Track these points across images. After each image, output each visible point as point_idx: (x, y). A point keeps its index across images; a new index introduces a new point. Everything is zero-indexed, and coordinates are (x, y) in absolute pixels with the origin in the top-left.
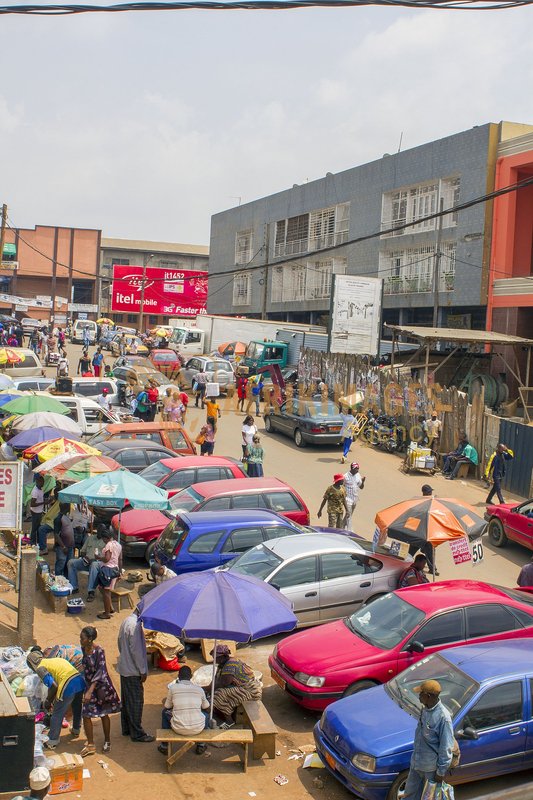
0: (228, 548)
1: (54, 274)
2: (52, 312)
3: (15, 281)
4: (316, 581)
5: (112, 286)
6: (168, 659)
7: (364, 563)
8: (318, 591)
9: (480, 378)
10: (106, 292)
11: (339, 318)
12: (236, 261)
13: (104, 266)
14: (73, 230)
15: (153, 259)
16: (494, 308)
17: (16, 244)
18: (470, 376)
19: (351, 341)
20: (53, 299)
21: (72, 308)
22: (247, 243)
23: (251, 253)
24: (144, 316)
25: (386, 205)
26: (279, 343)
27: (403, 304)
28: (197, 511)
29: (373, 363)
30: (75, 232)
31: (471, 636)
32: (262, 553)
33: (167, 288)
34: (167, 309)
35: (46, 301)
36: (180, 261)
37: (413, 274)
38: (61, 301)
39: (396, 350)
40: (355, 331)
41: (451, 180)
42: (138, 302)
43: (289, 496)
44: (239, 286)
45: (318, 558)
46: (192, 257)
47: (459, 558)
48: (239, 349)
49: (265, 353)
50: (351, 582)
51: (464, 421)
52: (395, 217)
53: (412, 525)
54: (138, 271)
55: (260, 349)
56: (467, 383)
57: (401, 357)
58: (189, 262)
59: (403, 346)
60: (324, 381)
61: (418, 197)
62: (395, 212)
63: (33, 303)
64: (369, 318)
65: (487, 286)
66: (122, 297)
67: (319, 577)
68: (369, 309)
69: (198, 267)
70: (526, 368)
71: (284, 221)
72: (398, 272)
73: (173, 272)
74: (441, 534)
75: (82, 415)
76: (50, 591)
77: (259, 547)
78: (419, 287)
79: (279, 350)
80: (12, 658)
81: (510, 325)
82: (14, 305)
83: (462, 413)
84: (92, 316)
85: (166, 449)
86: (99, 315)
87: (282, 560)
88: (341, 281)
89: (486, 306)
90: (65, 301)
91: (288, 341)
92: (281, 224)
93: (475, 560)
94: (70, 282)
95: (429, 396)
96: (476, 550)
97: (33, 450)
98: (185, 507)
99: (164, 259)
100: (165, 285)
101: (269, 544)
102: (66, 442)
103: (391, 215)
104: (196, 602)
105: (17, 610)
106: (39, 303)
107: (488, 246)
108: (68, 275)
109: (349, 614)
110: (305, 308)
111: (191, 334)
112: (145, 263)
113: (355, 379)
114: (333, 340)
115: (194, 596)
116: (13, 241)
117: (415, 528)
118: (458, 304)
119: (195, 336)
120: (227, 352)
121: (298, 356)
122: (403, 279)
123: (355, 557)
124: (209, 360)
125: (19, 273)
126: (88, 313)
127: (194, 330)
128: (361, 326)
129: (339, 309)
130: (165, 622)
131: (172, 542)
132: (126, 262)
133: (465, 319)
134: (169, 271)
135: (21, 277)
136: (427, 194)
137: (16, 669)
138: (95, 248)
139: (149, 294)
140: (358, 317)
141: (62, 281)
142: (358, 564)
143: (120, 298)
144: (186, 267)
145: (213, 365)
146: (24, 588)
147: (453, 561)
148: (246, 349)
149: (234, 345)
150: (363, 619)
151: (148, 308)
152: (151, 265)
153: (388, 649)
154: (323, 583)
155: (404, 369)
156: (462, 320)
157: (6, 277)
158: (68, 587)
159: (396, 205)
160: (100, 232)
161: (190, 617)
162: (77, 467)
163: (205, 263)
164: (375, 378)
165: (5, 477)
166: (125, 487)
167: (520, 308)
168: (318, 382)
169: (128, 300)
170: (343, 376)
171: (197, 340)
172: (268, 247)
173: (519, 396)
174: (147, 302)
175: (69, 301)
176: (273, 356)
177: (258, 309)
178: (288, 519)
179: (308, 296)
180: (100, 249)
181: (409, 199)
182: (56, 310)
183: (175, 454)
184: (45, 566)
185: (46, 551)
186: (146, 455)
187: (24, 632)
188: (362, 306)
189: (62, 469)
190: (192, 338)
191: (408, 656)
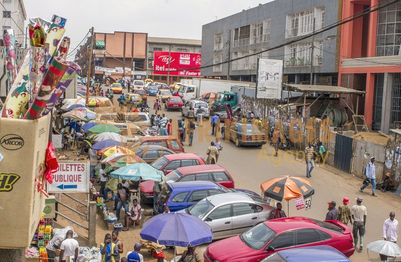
0: (191, 199)
1: (124, 56)
2: (124, 75)
3: (105, 60)
4: (230, 216)
5: (153, 62)
6: (158, 253)
7: (255, 208)
8: (231, 221)
9: (333, 110)
10: (150, 65)
11: (261, 80)
12: (215, 49)
13: (149, 52)
14: (133, 33)
15: (174, 48)
16: (342, 74)
17: (105, 41)
18: (327, 109)
19: (267, 92)
20: (124, 69)
21: (134, 73)
22: (220, 40)
23: (222, 45)
24: (170, 77)
25: (288, 21)
26: (232, 93)
27: (297, 72)
28: (178, 181)
29: (279, 103)
30: (135, 34)
31: (299, 244)
32: (205, 202)
33: (181, 62)
34: (182, 73)
35: (120, 70)
36: (188, 48)
37: (302, 56)
38: (128, 69)
39: (290, 97)
40: (269, 87)
41: (320, 8)
42: (167, 69)
43: (224, 173)
44: (216, 61)
45: (232, 205)
46: (194, 46)
47: (299, 207)
48: (212, 96)
49: (224, 98)
50: (248, 217)
51: (319, 134)
52: (293, 27)
53: (277, 190)
54: (166, 54)
55: (223, 96)
56: (326, 113)
57: (293, 100)
58: (193, 49)
59: (294, 94)
60: (253, 113)
61: (304, 16)
62: (293, 24)
63: (114, 71)
64: (277, 80)
65: (338, 62)
66: (158, 67)
67: (232, 214)
68: (277, 76)
69: (197, 51)
70: (356, 106)
71: (238, 29)
72: (294, 55)
73: (184, 54)
74: (291, 195)
75: (130, 132)
76: (107, 220)
77: (205, 199)
78: (305, 63)
79: (232, 97)
80: (84, 252)
81: (350, 83)
82: (104, 72)
83: (318, 130)
84: (144, 77)
85: (168, 150)
86: (147, 77)
87: (214, 206)
88: (262, 62)
89: (338, 73)
90: (130, 70)
91: (236, 91)
92: (237, 30)
93: (307, 208)
94: (132, 60)
95: (302, 122)
96: (308, 202)
97: (102, 152)
98: (173, 179)
99: (180, 48)
100: (180, 61)
101: (209, 198)
102: (117, 148)
103: (291, 26)
104: (164, 227)
105: (88, 229)
106: (117, 71)
107: (339, 42)
108: (131, 57)
109: (242, 233)
110: (248, 74)
111: (190, 88)
112: (170, 50)
113: (268, 112)
114: (258, 92)
115: (164, 224)
116: (103, 39)
117: (278, 192)
118: (324, 72)
119: (192, 89)
120: (206, 98)
121: (241, 100)
122: (297, 59)
123: (250, 205)
124: (197, 102)
125: (106, 56)
126: (142, 76)
127: (191, 86)
128: (272, 84)
129: (261, 76)
130: (151, 237)
131: (165, 197)
132: (161, 49)
133: (329, 79)
134: (182, 54)
135: (107, 58)
136: (309, 15)
137: (86, 257)
138: (145, 43)
139: (172, 65)
140: (271, 80)
141: (128, 59)
142: (252, 208)
143: (158, 68)
144: (191, 52)
145: (199, 105)
146: (91, 219)
147: (296, 208)
148: (216, 96)
149: (209, 94)
150: (249, 235)
151: (171, 72)
152: (173, 51)
153: (257, 249)
154: (234, 218)
155: (293, 106)
156: (327, 79)
157: (100, 58)
158: (115, 218)
159: (293, 21)
160: (147, 34)
161: (161, 235)
162: (121, 160)
163: (200, 49)
164: (277, 112)
165: (81, 168)
166: (141, 171)
167: (355, 74)
168: (250, 114)
169: (161, 68)
170: (262, 110)
171: (192, 91)
172: (230, 43)
173: (353, 120)
174: (171, 70)
175: (132, 70)
176: (229, 100)
177: (225, 74)
178: (221, 185)
179: (250, 67)
180: (147, 42)
181: (300, 18)
182: (125, 74)
183: (173, 152)
184: (105, 208)
185: (107, 200)
186: (158, 153)
187: (91, 240)
188: (273, 74)
189: (113, 161)
190: (190, 90)
191: (267, 253)
